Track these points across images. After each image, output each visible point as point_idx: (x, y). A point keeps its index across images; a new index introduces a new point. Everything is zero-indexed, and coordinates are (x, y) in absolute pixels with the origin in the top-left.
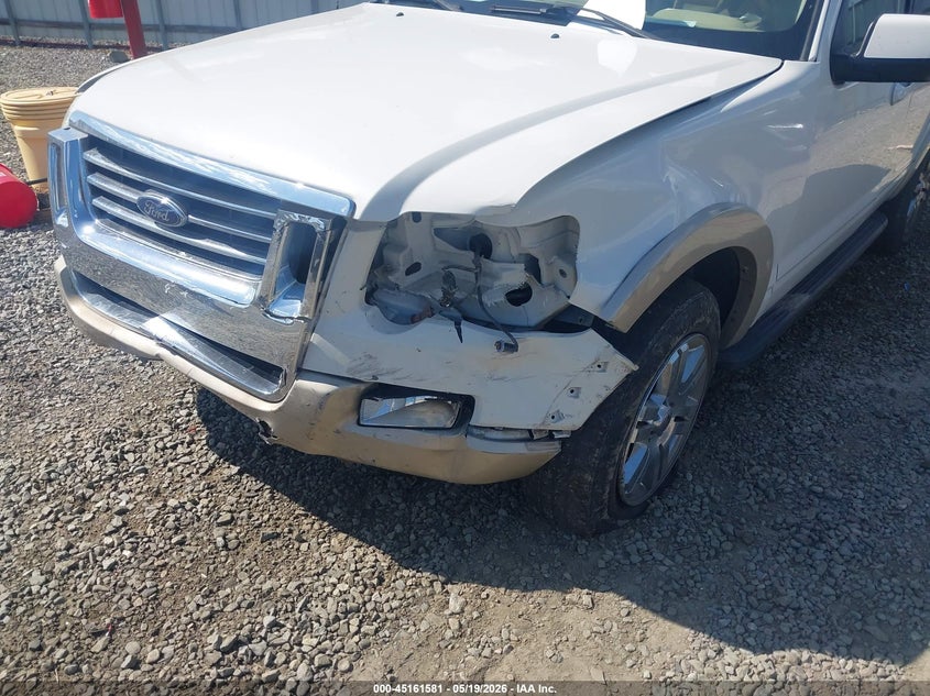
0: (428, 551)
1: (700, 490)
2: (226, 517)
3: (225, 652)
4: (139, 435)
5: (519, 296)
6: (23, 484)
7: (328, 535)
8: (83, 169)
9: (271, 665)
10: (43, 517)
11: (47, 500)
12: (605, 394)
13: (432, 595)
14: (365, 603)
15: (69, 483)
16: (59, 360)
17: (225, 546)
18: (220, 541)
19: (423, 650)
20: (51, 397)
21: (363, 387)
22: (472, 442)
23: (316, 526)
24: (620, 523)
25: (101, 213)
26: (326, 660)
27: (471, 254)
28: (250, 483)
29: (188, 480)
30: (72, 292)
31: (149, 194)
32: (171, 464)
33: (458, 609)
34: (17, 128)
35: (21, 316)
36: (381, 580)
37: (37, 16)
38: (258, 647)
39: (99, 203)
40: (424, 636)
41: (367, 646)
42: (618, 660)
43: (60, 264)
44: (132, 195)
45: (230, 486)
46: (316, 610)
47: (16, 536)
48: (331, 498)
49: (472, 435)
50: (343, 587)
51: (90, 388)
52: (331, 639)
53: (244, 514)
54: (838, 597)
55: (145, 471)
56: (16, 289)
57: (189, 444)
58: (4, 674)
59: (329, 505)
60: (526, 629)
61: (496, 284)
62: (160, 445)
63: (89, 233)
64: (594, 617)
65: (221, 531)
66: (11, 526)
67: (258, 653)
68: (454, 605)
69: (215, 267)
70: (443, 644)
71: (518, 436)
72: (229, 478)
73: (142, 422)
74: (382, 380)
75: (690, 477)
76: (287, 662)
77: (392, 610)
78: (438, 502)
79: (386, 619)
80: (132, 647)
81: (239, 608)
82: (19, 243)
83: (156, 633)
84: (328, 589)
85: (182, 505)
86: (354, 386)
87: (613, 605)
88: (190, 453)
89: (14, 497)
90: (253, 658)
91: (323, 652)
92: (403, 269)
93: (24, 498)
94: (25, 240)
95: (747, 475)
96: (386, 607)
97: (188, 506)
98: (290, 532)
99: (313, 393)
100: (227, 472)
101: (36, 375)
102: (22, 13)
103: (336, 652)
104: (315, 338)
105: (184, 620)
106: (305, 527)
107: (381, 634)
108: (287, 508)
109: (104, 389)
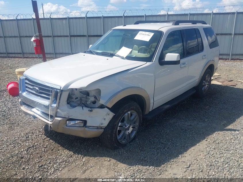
0: (81, 152)
1: (138, 142)
2: (45, 146)
3: (40, 167)
4: (32, 133)
5: (94, 103)
6: (9, 141)
7: (64, 150)
8: (25, 83)
9: (47, 169)
10: (12, 147)
11: (13, 144)
12: (110, 119)
13: (80, 159)
14: (67, 160)
15: (18, 141)
16: (20, 120)
17: (44, 151)
18: (43, 150)
19: (75, 167)
20: (17, 127)
21: (67, 119)
22: (86, 129)
23: (62, 148)
24: (120, 147)
25: (27, 91)
26: (58, 168)
27: (86, 95)
28: (51, 141)
29: (40, 141)
30: (21, 105)
31: (34, 87)
32: (37, 138)
33: (84, 161)
34: (18, 76)
35: (14, 112)
36: (71, 157)
37: (28, 52)
38: (45, 166)
39: (27, 89)
40: (76, 165)
41: (65, 167)
42: (111, 169)
43: (20, 100)
44: (32, 87)
45: (47, 141)
46: (58, 161)
47: (7, 150)
48: (66, 144)
49: (87, 127)
50: (64, 157)
51: (25, 125)
52: (59, 165)
53: (49, 146)
54: (157, 160)
55: (32, 139)
56: (14, 107)
57: (42, 135)
58: (1, 170)
59: (65, 145)
60: (95, 164)
61: (89, 100)
62: (36, 135)
63: (24, 94)
64: (109, 163)
65: (44, 149)
66: (6, 148)
67: (46, 167)
68: (83, 160)
69: (44, 99)
70: (79, 166)
71: (96, 128)
72: (48, 140)
73: (33, 131)
74: (70, 117)
75: (137, 140)
76: (50, 169)
77: (72, 161)
78: (86, 144)
79: (70, 163)
80: (24, 166)
81: (44, 161)
82: (16, 99)
83: (28, 165)
84: (61, 158)
85: (38, 145)
86: (65, 119)
87: (113, 161)
88: (41, 136)
89: (7, 143)
90: (45, 168)
91: (57, 167)
92: (74, 98)
93: (9, 144)
94: (17, 98)
95: (149, 139)
96: (71, 161)
97: (39, 145)
98: (57, 149)
99: (58, 120)
100: (48, 139)
101: (15, 123)
102: (25, 52)
103: (60, 167)
104: (59, 110)
105: (34, 162)
106: (60, 148)
107: (69, 165)
108: (57, 145)
109: (27, 125)
